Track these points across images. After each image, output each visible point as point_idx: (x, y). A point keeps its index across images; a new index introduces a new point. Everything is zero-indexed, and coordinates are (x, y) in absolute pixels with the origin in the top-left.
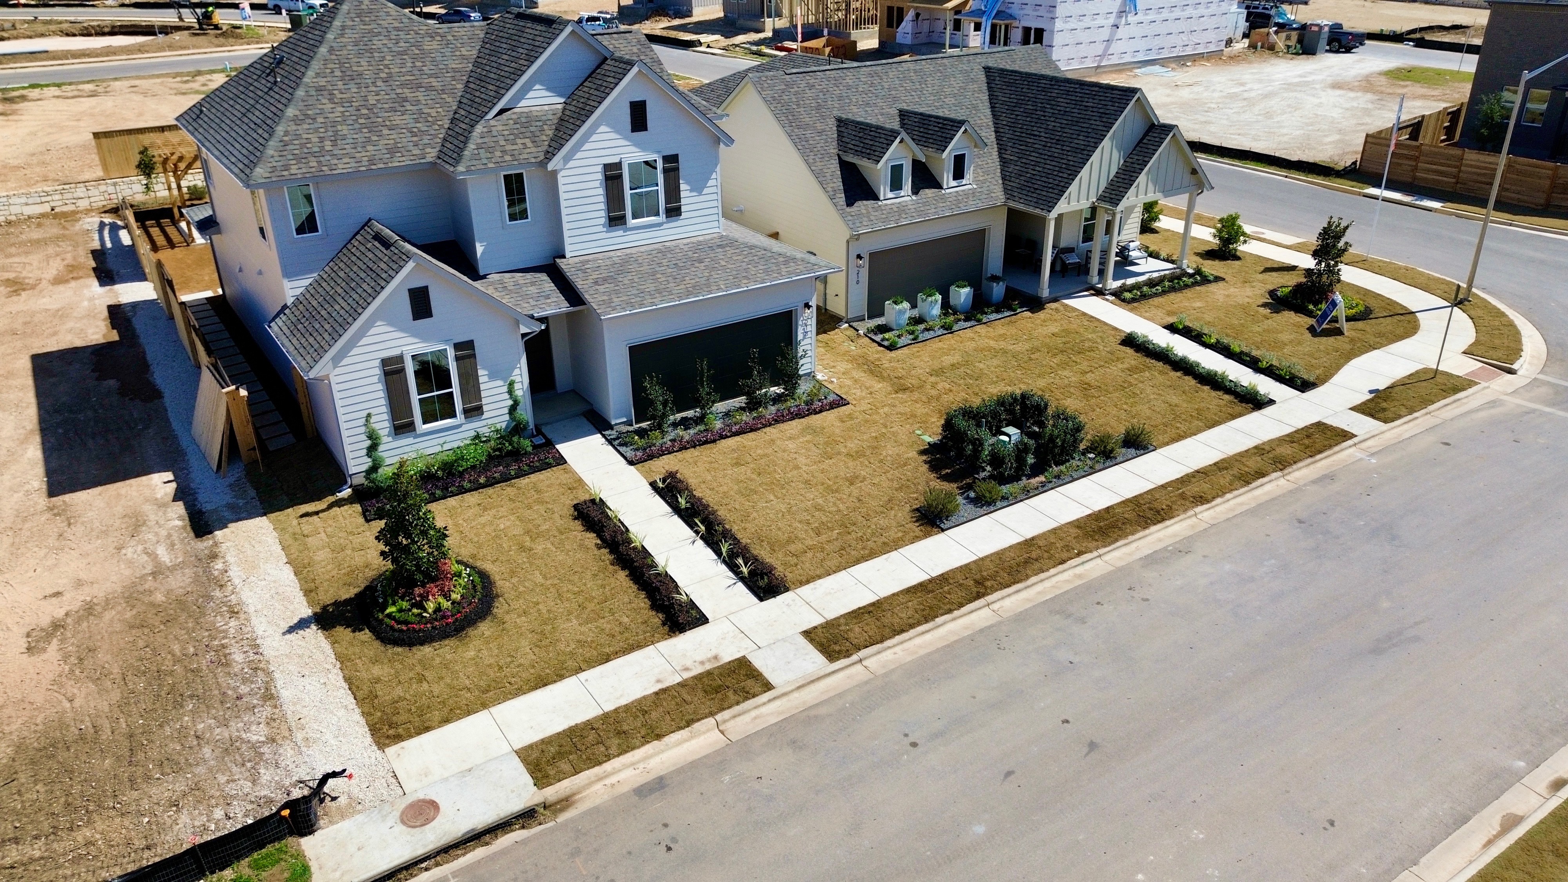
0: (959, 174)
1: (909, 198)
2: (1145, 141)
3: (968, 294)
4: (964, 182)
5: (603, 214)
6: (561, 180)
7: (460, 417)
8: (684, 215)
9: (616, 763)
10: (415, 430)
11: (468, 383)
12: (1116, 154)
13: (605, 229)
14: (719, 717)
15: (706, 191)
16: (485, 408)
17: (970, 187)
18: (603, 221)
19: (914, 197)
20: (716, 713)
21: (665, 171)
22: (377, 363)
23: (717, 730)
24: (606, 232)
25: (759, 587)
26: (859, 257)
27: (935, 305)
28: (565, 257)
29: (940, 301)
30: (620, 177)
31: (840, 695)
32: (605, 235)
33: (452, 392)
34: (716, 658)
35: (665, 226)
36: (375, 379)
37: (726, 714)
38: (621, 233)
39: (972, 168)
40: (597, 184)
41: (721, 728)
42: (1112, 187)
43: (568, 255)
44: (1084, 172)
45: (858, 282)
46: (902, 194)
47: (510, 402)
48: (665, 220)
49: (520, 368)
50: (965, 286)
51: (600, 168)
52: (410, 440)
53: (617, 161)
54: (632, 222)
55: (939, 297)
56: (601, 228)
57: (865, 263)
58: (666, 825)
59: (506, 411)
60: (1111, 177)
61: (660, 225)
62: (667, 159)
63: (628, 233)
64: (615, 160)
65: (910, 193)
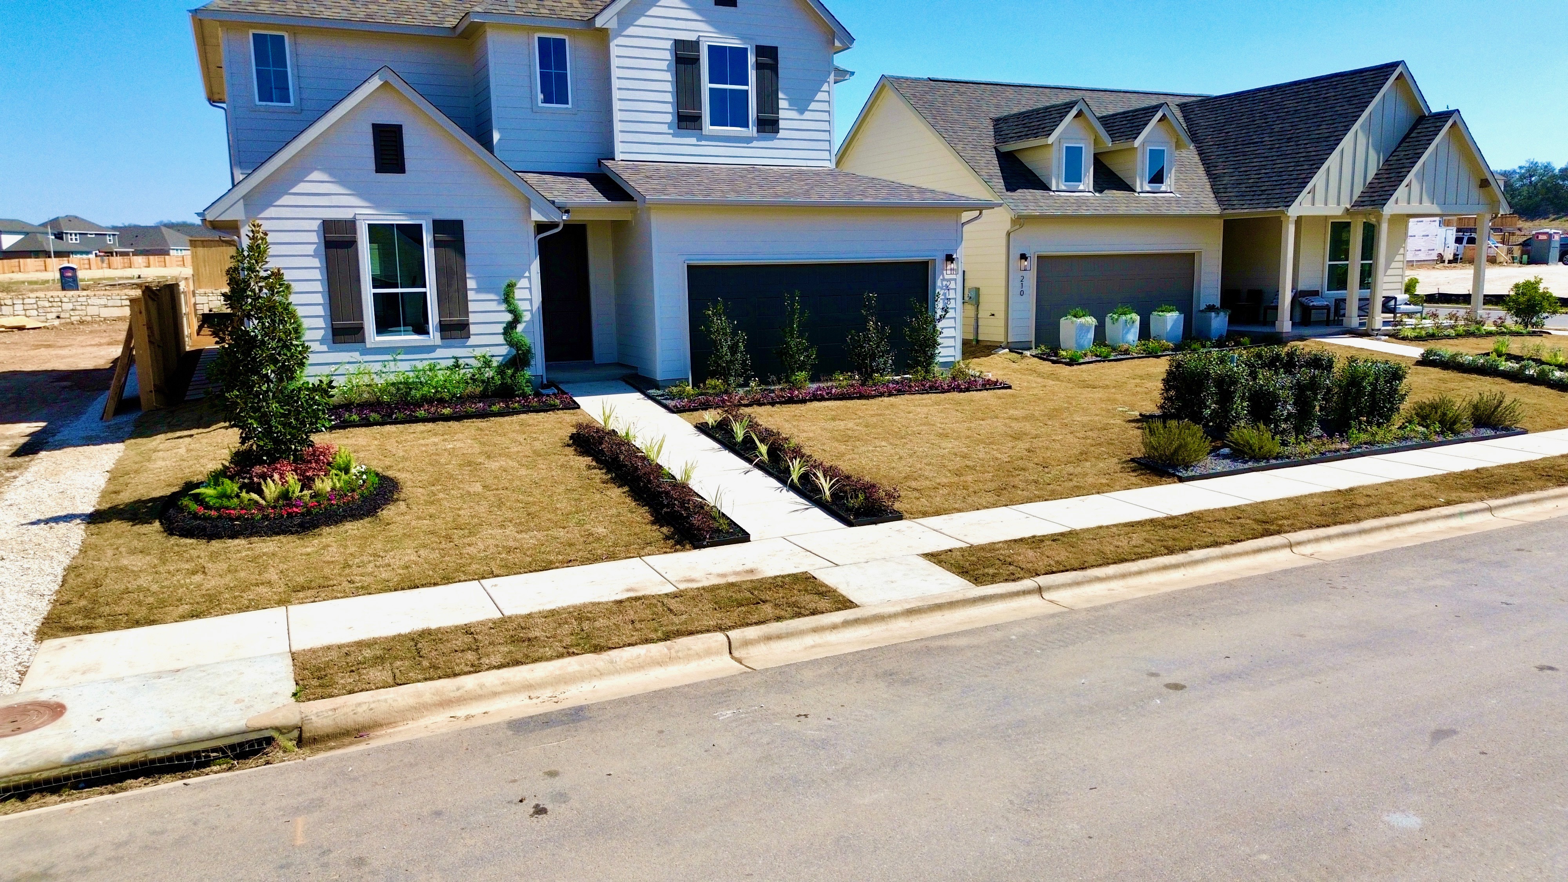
0: (1157, 178)
1: (1090, 194)
2: (1413, 135)
3: (1176, 321)
4: (1163, 188)
5: (669, 108)
6: (614, 51)
7: (434, 336)
8: (782, 133)
9: (490, 678)
10: (363, 340)
11: (449, 285)
12: (1372, 152)
13: (671, 131)
14: (734, 634)
15: (813, 106)
16: (473, 329)
17: (1171, 195)
18: (669, 118)
19: (1097, 194)
20: (731, 628)
21: (759, 66)
22: (315, 225)
23: (727, 656)
24: (674, 135)
25: (849, 510)
26: (1023, 257)
27: (1132, 326)
28: (614, 159)
29: (1138, 323)
30: (696, 61)
31: (997, 627)
32: (670, 139)
33: (425, 293)
34: (752, 571)
35: (755, 144)
36: (310, 249)
37: (752, 632)
38: (693, 141)
39: (1173, 171)
40: (664, 65)
41: (736, 654)
42: (1372, 190)
43: (618, 156)
44: (1333, 160)
45: (1022, 293)
46: (1081, 187)
47: (509, 317)
48: (755, 134)
49: (529, 278)
50: (1172, 311)
51: (669, 44)
52: (356, 356)
53: (694, 39)
54: (708, 128)
55: (1137, 318)
56: (664, 128)
57: (1031, 265)
58: (552, 774)
59: (500, 328)
60: (1369, 180)
61: (749, 140)
62: (761, 51)
63: (703, 143)
64: (691, 37)
65: (1091, 189)
